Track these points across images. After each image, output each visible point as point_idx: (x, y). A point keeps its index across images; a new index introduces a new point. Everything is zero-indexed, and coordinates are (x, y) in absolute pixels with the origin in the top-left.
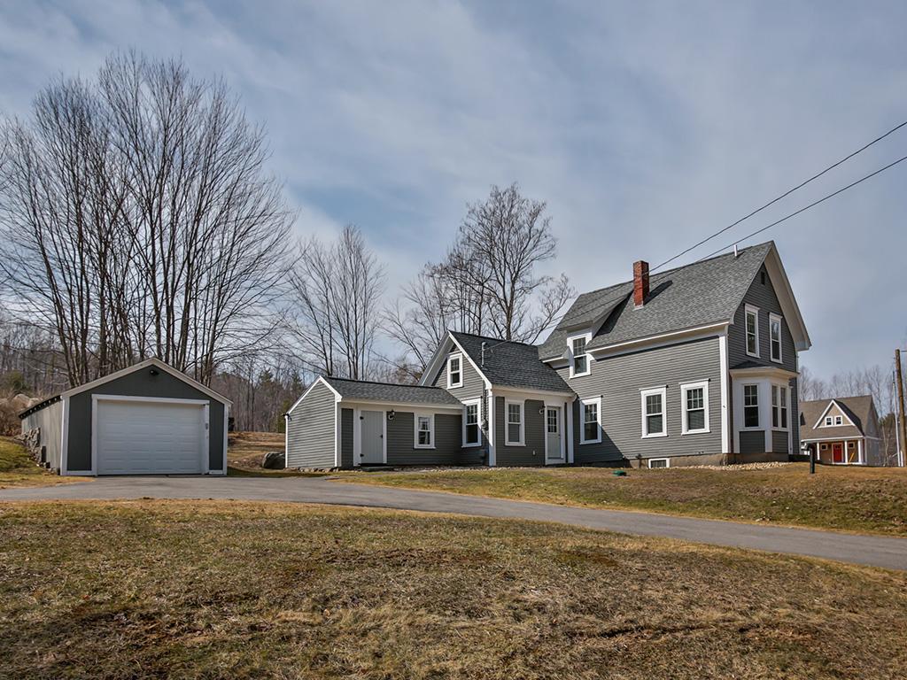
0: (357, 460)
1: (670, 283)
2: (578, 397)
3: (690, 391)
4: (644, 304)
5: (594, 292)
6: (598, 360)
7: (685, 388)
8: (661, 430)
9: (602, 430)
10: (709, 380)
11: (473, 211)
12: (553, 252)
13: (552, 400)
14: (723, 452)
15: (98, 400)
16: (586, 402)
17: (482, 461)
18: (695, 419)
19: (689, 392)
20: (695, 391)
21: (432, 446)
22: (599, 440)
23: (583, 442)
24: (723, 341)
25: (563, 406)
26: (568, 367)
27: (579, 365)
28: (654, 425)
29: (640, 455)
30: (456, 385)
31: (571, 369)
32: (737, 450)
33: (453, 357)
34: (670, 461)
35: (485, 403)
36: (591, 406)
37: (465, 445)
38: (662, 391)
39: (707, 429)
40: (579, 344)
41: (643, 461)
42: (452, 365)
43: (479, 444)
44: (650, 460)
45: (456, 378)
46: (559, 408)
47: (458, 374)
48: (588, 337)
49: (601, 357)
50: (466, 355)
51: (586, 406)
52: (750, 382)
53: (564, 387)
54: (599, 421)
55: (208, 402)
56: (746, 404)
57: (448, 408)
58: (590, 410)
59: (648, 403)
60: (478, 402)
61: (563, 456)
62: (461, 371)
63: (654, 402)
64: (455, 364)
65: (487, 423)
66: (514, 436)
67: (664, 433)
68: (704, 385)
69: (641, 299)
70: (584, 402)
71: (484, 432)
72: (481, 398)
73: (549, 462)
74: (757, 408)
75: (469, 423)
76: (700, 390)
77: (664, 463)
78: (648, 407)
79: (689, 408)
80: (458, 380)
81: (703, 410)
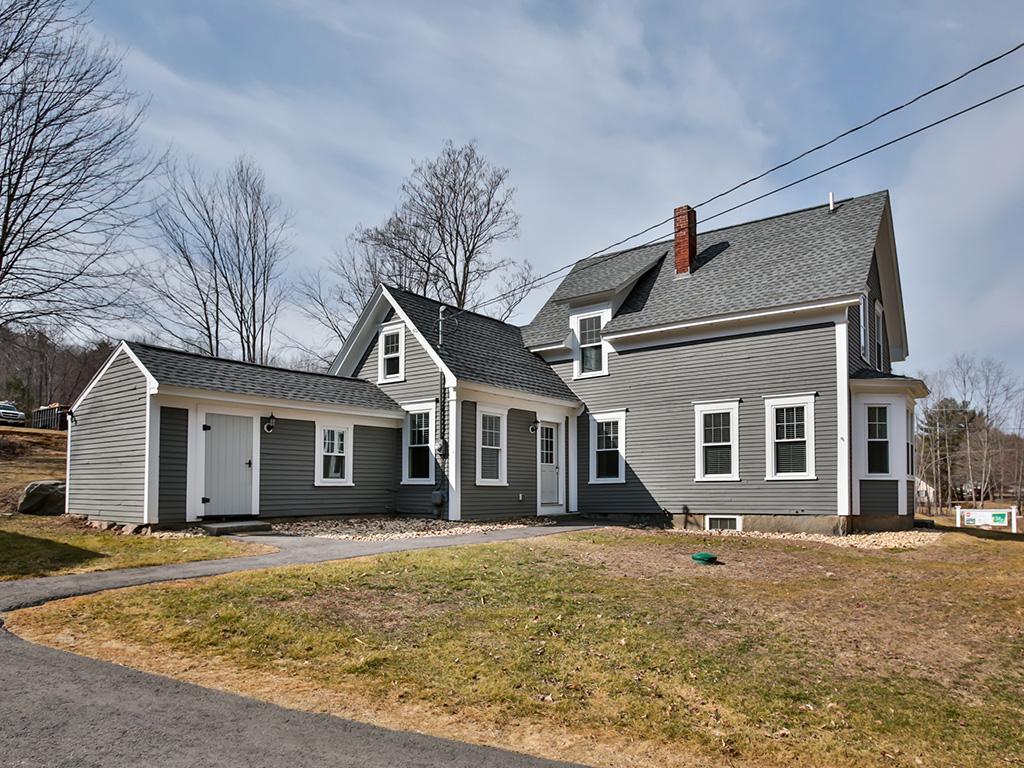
0: (194, 509)
1: (724, 246)
2: (586, 410)
3: (782, 410)
4: (692, 272)
6: (620, 353)
7: (771, 405)
8: (728, 470)
9: (627, 464)
10: (816, 395)
11: (420, 170)
12: (514, 232)
13: (549, 411)
14: (840, 513)
16: (600, 418)
17: (435, 512)
18: (790, 456)
19: (779, 412)
20: (790, 410)
21: (348, 480)
22: (621, 479)
23: (593, 479)
24: (841, 331)
25: (562, 422)
26: (572, 361)
27: (590, 358)
28: (717, 460)
29: (686, 508)
30: (392, 378)
31: (576, 364)
32: (857, 511)
33: (388, 330)
34: (744, 520)
35: (443, 410)
36: (608, 424)
37: (406, 480)
38: (732, 408)
39: (810, 473)
40: (591, 328)
41: (690, 519)
42: (387, 343)
43: (431, 480)
44: (707, 518)
45: (392, 366)
46: (558, 424)
47: (398, 358)
48: (606, 315)
49: (624, 348)
50: (411, 326)
51: (600, 425)
52: (877, 401)
53: (562, 391)
54: (621, 449)
56: (870, 437)
57: (378, 418)
58: (607, 431)
59: (705, 426)
60: (431, 408)
61: (562, 501)
62: (401, 354)
63: (717, 425)
64: (392, 342)
65: (445, 446)
66: (491, 470)
67: (734, 475)
68: (808, 402)
69: (687, 263)
70: (596, 417)
71: (439, 461)
72: (437, 401)
73: (541, 511)
74: (887, 442)
75: (414, 443)
76: (801, 410)
77: (732, 523)
78: (706, 431)
79: (778, 437)
80: (397, 370)
81: (803, 443)
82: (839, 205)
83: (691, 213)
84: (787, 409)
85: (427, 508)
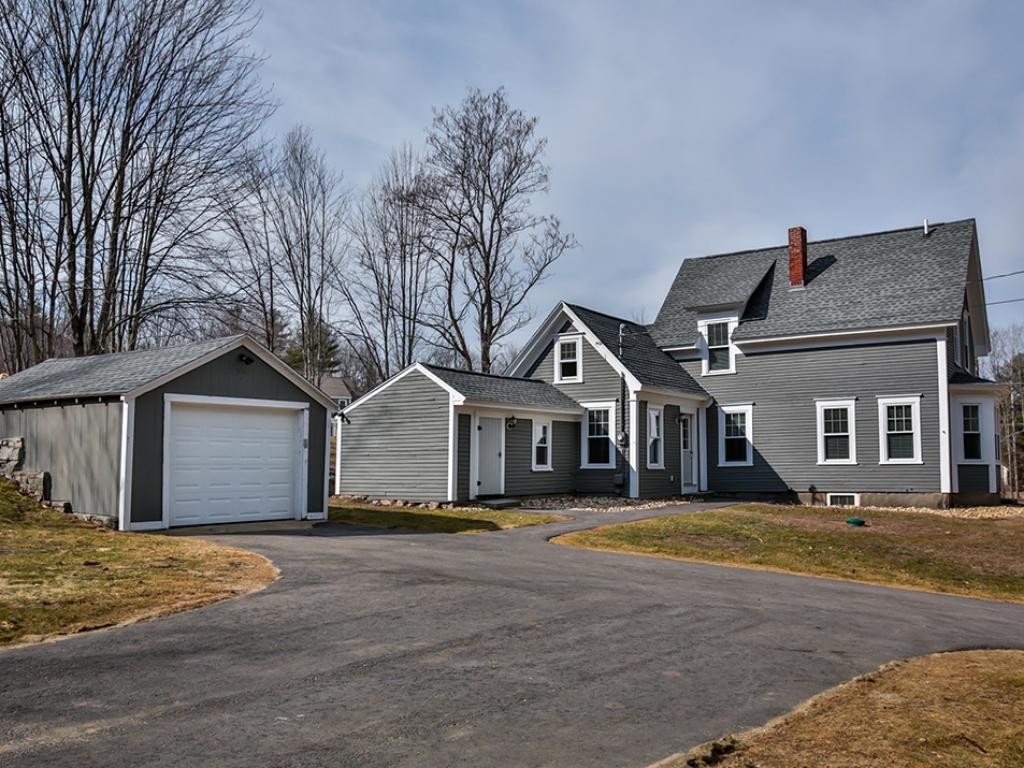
0: (474, 491)
1: (831, 260)
2: (715, 402)
3: (892, 408)
4: (805, 284)
5: (708, 258)
6: (747, 355)
7: (883, 403)
8: (846, 456)
9: (755, 450)
10: (922, 396)
13: (687, 404)
14: (943, 491)
15: (172, 403)
16: (728, 409)
17: (618, 491)
18: (900, 444)
19: (890, 409)
20: (899, 408)
21: (549, 467)
22: (749, 462)
23: (722, 462)
24: (941, 346)
25: (694, 412)
26: (700, 359)
27: (717, 358)
28: (836, 448)
29: (812, 487)
30: (568, 380)
31: (705, 363)
32: (956, 491)
33: (565, 339)
34: (862, 498)
35: (623, 409)
36: (735, 415)
37: (585, 464)
38: (850, 405)
39: (917, 458)
40: (718, 333)
41: (818, 496)
42: (562, 350)
43: (612, 465)
44: (829, 495)
45: (569, 370)
46: (691, 415)
47: (575, 363)
48: (733, 323)
49: (750, 351)
50: (592, 339)
51: (728, 416)
52: (971, 401)
53: (692, 386)
54: (749, 437)
55: (307, 405)
56: (965, 430)
57: (565, 413)
58: (735, 421)
59: (826, 419)
60: (612, 407)
61: (695, 482)
62: (579, 360)
63: (835, 419)
64: (569, 350)
65: (626, 438)
66: (655, 460)
67: (852, 460)
68: (914, 402)
69: (801, 277)
70: (724, 409)
71: (620, 450)
72: (617, 401)
73: (685, 490)
74: (979, 435)
75: (593, 434)
76: (908, 408)
77: (851, 500)
78: (826, 424)
79: (889, 429)
80: (574, 373)
81: (912, 434)
82: (933, 228)
83: (803, 232)
84: (897, 407)
85: (615, 488)
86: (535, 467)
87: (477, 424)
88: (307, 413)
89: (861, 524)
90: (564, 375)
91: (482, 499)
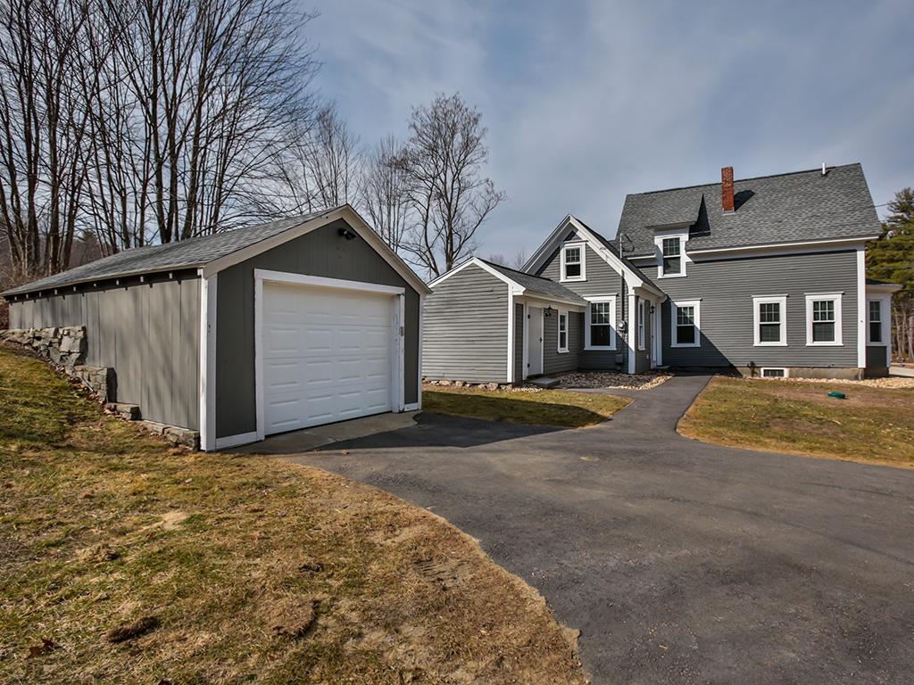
0: (526, 372)
2: (669, 298)
3: (818, 302)
4: (735, 210)
6: (696, 262)
7: (810, 299)
8: (778, 340)
9: (701, 334)
10: (843, 294)
13: (653, 299)
14: (860, 366)
15: (265, 283)
16: (679, 304)
17: (619, 368)
18: (823, 331)
19: (816, 304)
20: (823, 303)
21: (567, 349)
22: (697, 344)
23: (674, 344)
24: (861, 256)
25: (655, 306)
26: (657, 266)
27: (670, 264)
28: (769, 332)
29: (752, 363)
30: (573, 279)
31: (660, 269)
32: (869, 366)
34: (790, 372)
35: (623, 301)
36: (685, 308)
37: (588, 347)
38: (782, 301)
40: (672, 246)
41: (756, 370)
42: (568, 254)
43: (613, 347)
44: (762, 369)
47: (579, 265)
48: (684, 237)
49: (698, 260)
50: (599, 245)
51: (679, 309)
52: (876, 297)
53: (653, 286)
54: (697, 323)
55: (402, 290)
56: (871, 320)
58: (684, 315)
59: (761, 311)
60: (612, 301)
61: (654, 359)
62: (583, 262)
63: (770, 312)
64: (573, 255)
65: (626, 325)
67: (783, 342)
68: (837, 299)
69: (732, 205)
70: (676, 303)
71: (621, 335)
72: (617, 295)
74: (880, 323)
75: (595, 322)
76: (831, 303)
77: (781, 373)
78: (761, 315)
79: (815, 319)
80: (578, 273)
81: (833, 323)
82: (829, 170)
83: (731, 171)
84: (822, 302)
85: (614, 366)
86: (560, 350)
87: (528, 314)
88: (403, 298)
89: (843, 397)
90: (568, 275)
91: (531, 380)
